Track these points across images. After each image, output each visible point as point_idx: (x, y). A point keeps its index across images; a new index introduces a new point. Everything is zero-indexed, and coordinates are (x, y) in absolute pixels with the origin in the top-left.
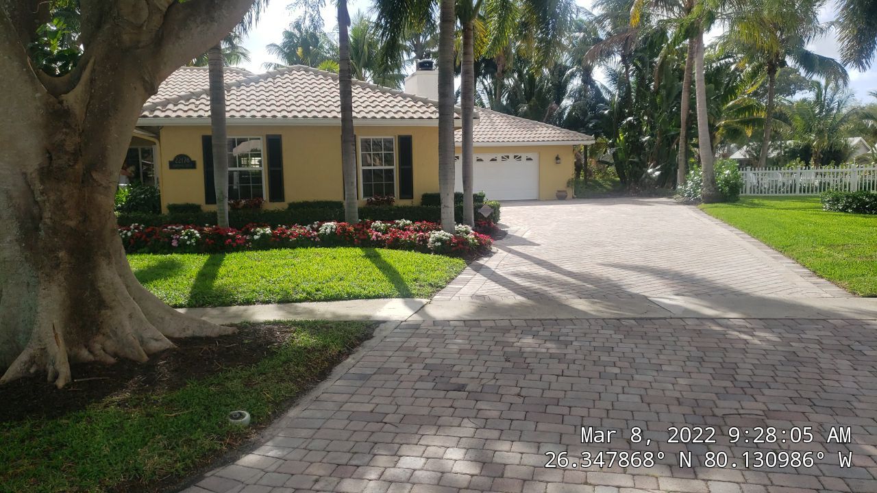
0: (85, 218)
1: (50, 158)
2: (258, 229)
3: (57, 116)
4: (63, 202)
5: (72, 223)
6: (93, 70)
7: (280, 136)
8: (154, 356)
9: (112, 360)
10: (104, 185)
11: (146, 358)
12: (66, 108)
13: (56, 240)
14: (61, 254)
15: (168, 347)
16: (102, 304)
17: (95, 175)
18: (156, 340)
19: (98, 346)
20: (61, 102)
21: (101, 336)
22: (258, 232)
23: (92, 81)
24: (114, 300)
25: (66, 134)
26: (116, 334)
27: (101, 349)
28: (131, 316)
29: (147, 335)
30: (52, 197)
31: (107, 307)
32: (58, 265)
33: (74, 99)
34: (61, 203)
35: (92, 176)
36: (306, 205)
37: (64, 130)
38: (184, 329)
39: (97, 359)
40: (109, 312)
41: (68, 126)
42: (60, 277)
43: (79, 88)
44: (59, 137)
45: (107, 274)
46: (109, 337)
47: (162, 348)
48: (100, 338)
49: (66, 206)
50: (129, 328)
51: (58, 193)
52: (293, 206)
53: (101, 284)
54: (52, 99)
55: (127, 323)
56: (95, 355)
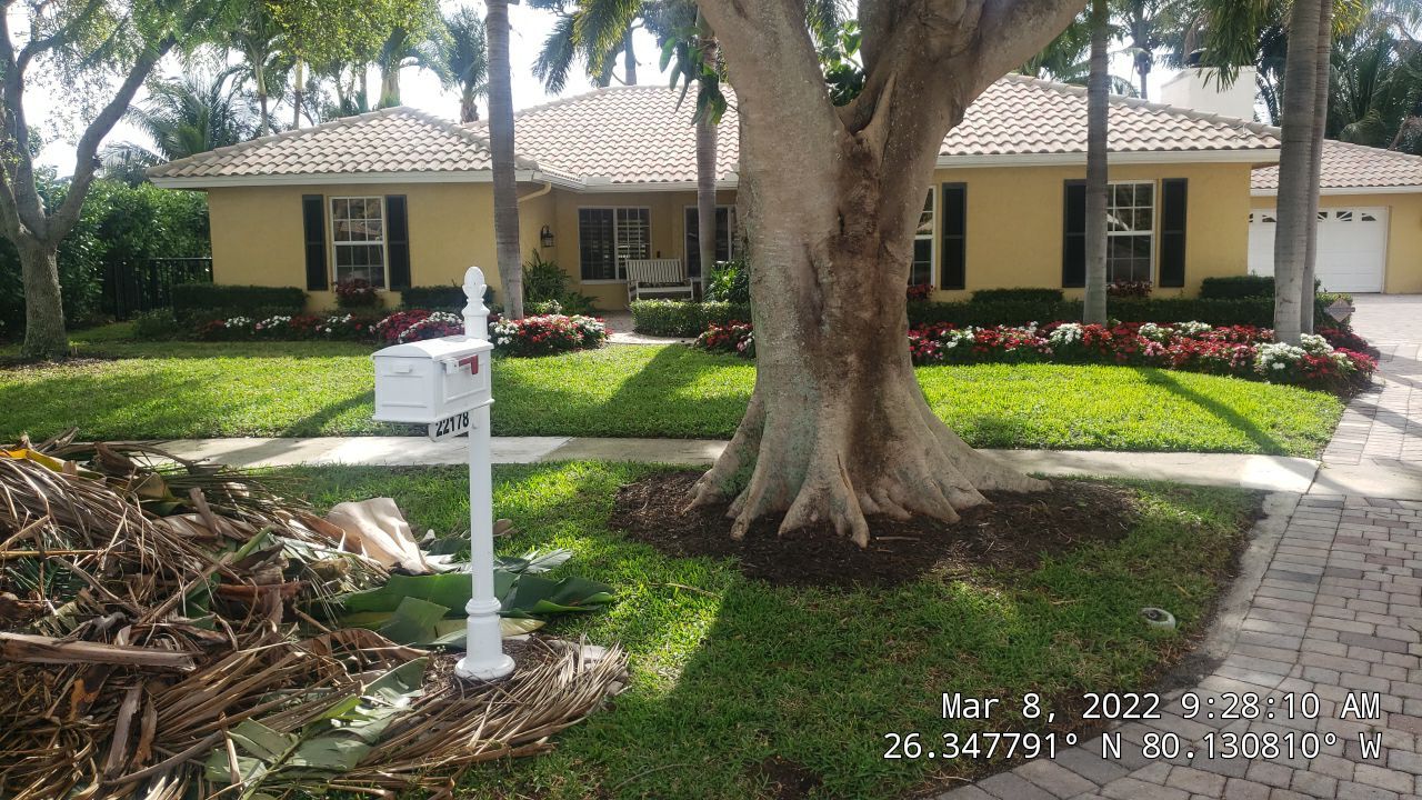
0: (880, 312)
1: (842, 223)
2: (953, 331)
3: (856, 161)
4: (857, 285)
5: (866, 315)
6: (894, 94)
7: (965, 184)
8: (967, 513)
9: (906, 515)
10: (901, 260)
11: (955, 517)
12: (867, 150)
13: (845, 338)
14: (851, 358)
15: (979, 502)
16: (888, 432)
17: (890, 247)
18: (962, 490)
19: (883, 492)
20: (860, 142)
21: (886, 478)
22: (954, 335)
23: (892, 109)
24: (904, 428)
25: (866, 187)
26: (904, 475)
27: (891, 496)
28: (927, 453)
29: (950, 481)
30: (844, 278)
31: (895, 437)
32: (845, 374)
33: (873, 134)
34: (855, 287)
35: (885, 247)
36: (1001, 294)
37: (864, 182)
38: (985, 477)
39: (884, 510)
40: (897, 445)
41: (869, 178)
42: (847, 390)
43: (878, 121)
44: (857, 192)
45: (896, 388)
46: (896, 481)
47: (971, 504)
48: (885, 480)
49: (861, 291)
50: (926, 469)
51: (853, 272)
52: (981, 296)
53: (889, 403)
54: (850, 139)
55: (922, 461)
56: (880, 505)
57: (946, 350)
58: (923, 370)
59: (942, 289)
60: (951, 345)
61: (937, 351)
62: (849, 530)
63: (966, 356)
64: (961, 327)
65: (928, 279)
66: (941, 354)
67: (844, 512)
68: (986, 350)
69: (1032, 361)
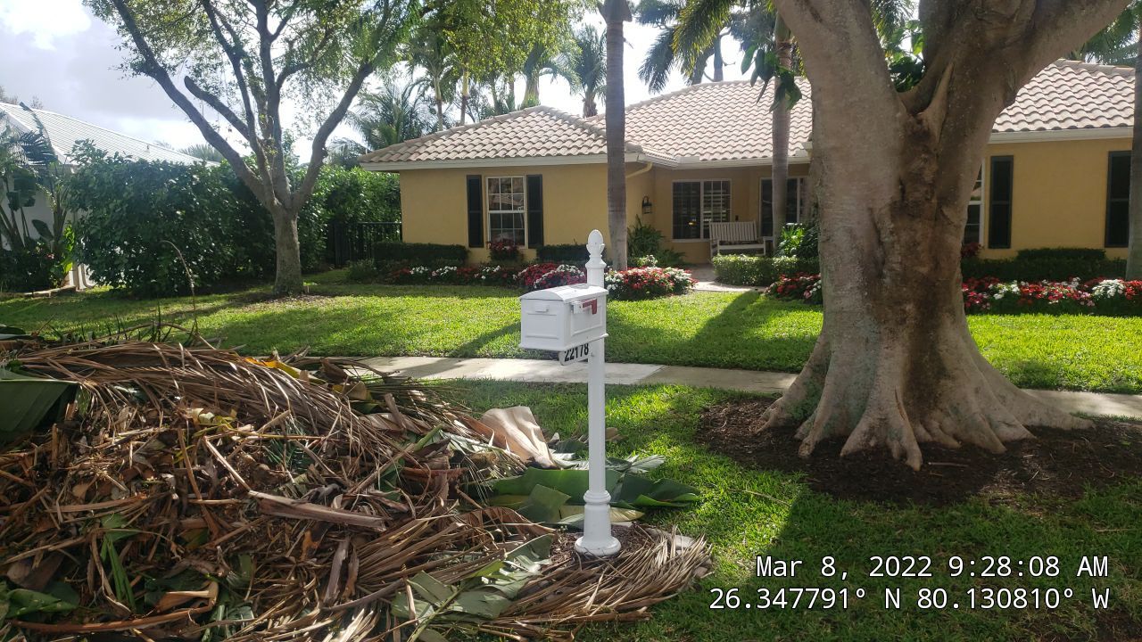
0: (936, 266)
1: (903, 191)
2: (1000, 285)
3: (916, 138)
4: (916, 244)
5: (924, 270)
6: (951, 80)
7: (1012, 157)
8: (1014, 445)
9: (956, 444)
10: (956, 223)
11: (1002, 448)
12: (926, 128)
13: (905, 289)
14: (909, 307)
15: (1024, 436)
16: (942, 372)
17: (946, 211)
18: (1009, 425)
19: (935, 424)
20: (920, 122)
21: (938, 411)
22: (1000, 289)
23: (949, 93)
24: (956, 369)
25: (925, 160)
26: (956, 411)
27: (943, 426)
28: (977, 391)
29: (998, 417)
30: (904, 237)
31: (949, 377)
32: (904, 320)
33: (932, 116)
34: (914, 245)
35: (941, 211)
36: (1045, 253)
37: (923, 155)
39: (936, 439)
40: (950, 384)
41: (928, 152)
42: (905, 334)
43: (936, 104)
44: (917, 164)
45: (949, 333)
46: (948, 415)
47: (1017, 437)
48: (937, 414)
49: (919, 249)
50: (975, 405)
51: (912, 233)
52: (1026, 255)
53: (942, 347)
54: (912, 120)
55: (972, 398)
56: (932, 435)
57: (993, 301)
58: (971, 319)
59: (990, 247)
60: (998, 296)
61: (985, 301)
62: (904, 455)
63: (1011, 306)
64: (1008, 281)
65: (977, 240)
66: (988, 304)
67: (899, 440)
68: (1030, 301)
69: (1074, 312)
